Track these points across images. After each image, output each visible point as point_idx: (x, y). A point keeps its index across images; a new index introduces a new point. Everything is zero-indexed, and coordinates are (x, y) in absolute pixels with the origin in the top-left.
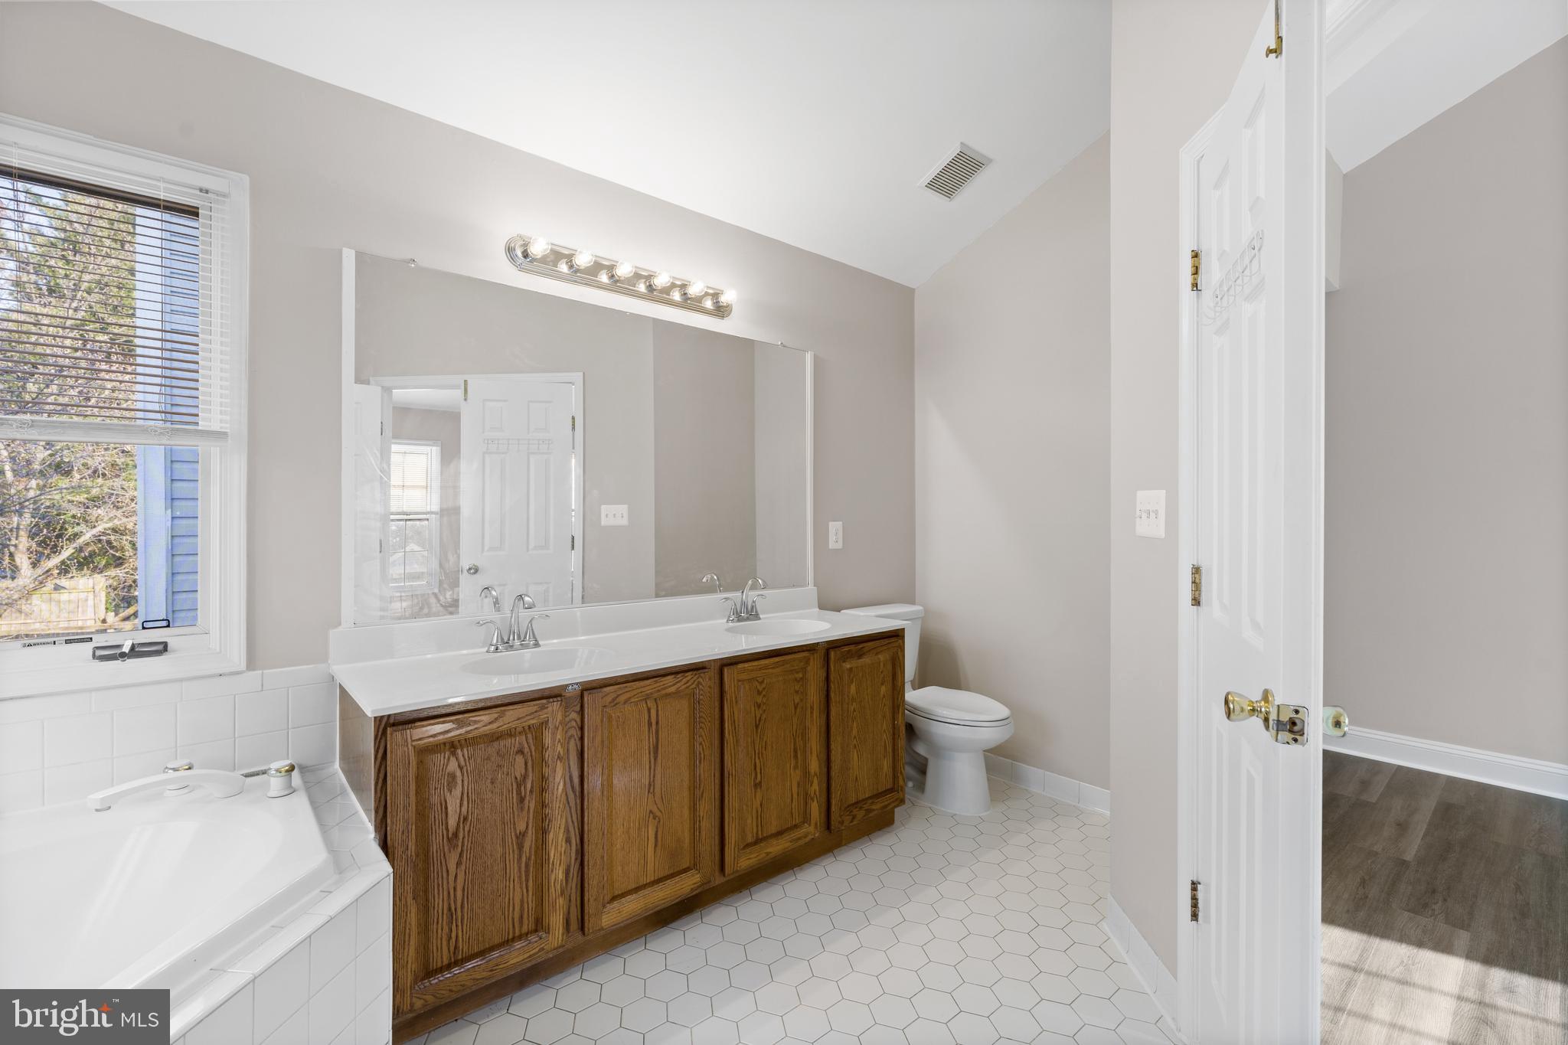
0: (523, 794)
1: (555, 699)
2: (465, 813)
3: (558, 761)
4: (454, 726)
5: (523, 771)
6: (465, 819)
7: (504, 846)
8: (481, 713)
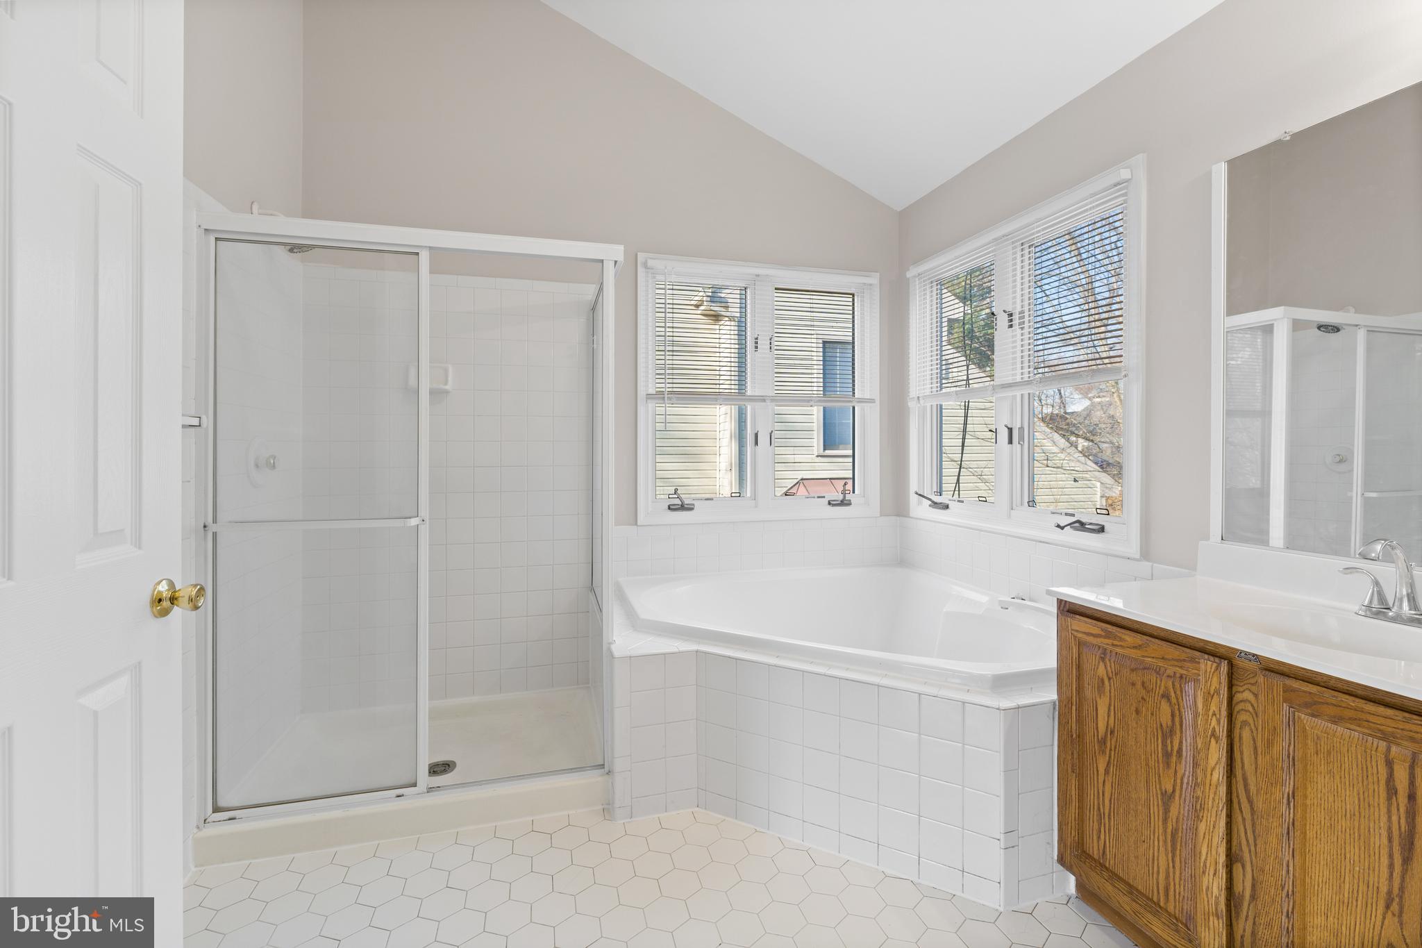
0: (1169, 748)
1: (1212, 658)
2: (1112, 727)
3: (1213, 740)
4: (1103, 634)
5: (1170, 723)
6: (1112, 732)
7: (1148, 791)
8: (1128, 632)
